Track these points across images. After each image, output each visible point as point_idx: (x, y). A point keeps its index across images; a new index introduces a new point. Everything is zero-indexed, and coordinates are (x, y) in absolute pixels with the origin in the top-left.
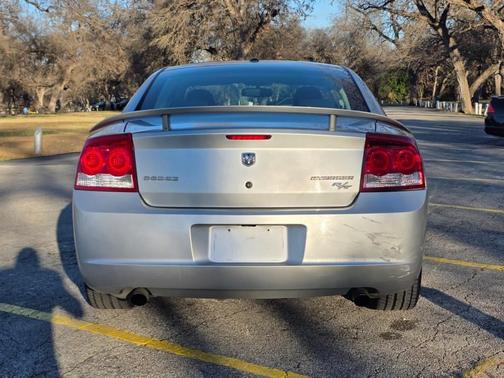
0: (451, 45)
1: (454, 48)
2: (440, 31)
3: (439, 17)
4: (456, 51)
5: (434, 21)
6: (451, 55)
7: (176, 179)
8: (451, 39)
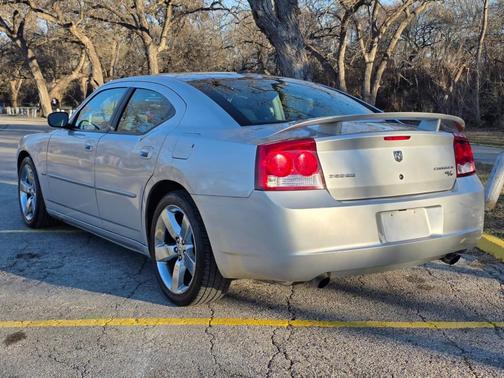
0: (30, 56)
1: (32, 58)
2: (18, 42)
3: (17, 29)
4: (35, 61)
5: (13, 32)
6: (31, 65)
7: (354, 176)
8: (29, 51)
